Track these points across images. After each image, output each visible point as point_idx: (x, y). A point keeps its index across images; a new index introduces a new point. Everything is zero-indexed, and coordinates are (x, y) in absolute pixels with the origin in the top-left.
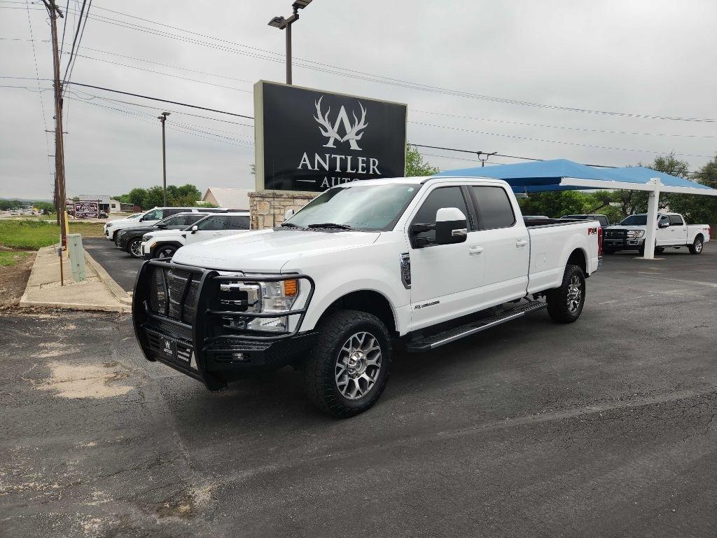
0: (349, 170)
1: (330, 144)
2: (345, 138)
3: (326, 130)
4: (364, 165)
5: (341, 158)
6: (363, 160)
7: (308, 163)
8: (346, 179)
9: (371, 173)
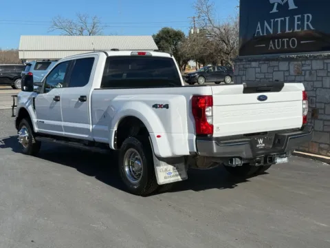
0: (287, 31)
1: (275, 10)
4: (299, 23)
5: (281, 20)
6: (298, 18)
7: (260, 30)
8: (285, 40)
9: (305, 29)
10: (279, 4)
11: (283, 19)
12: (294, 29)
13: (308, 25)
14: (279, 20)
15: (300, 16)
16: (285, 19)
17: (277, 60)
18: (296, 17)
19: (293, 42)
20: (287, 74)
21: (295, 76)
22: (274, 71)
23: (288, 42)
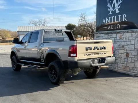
0: (116, 22)
1: (110, 13)
2: (115, 9)
3: (109, 9)
4: (121, 18)
5: (113, 17)
6: (120, 16)
7: (105, 21)
8: (115, 25)
9: (123, 21)
10: (112, 11)
11: (114, 17)
12: (118, 21)
13: (124, 19)
14: (112, 17)
15: (121, 15)
16: (115, 17)
17: (112, 33)
18: (119, 16)
19: (118, 26)
20: (116, 39)
21: (119, 39)
22: (110, 38)
23: (116, 26)
